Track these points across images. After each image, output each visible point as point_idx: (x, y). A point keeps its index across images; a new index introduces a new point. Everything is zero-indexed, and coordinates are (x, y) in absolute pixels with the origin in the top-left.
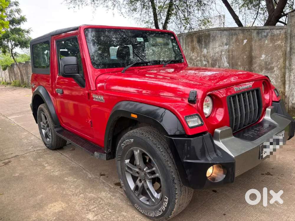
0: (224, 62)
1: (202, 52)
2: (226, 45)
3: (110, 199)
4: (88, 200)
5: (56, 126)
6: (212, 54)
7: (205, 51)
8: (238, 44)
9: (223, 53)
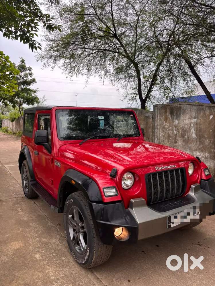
0: (193, 133)
1: (173, 122)
2: (195, 118)
3: (58, 245)
4: (40, 244)
5: (32, 180)
6: (182, 125)
7: (176, 122)
8: (205, 118)
9: (192, 125)
